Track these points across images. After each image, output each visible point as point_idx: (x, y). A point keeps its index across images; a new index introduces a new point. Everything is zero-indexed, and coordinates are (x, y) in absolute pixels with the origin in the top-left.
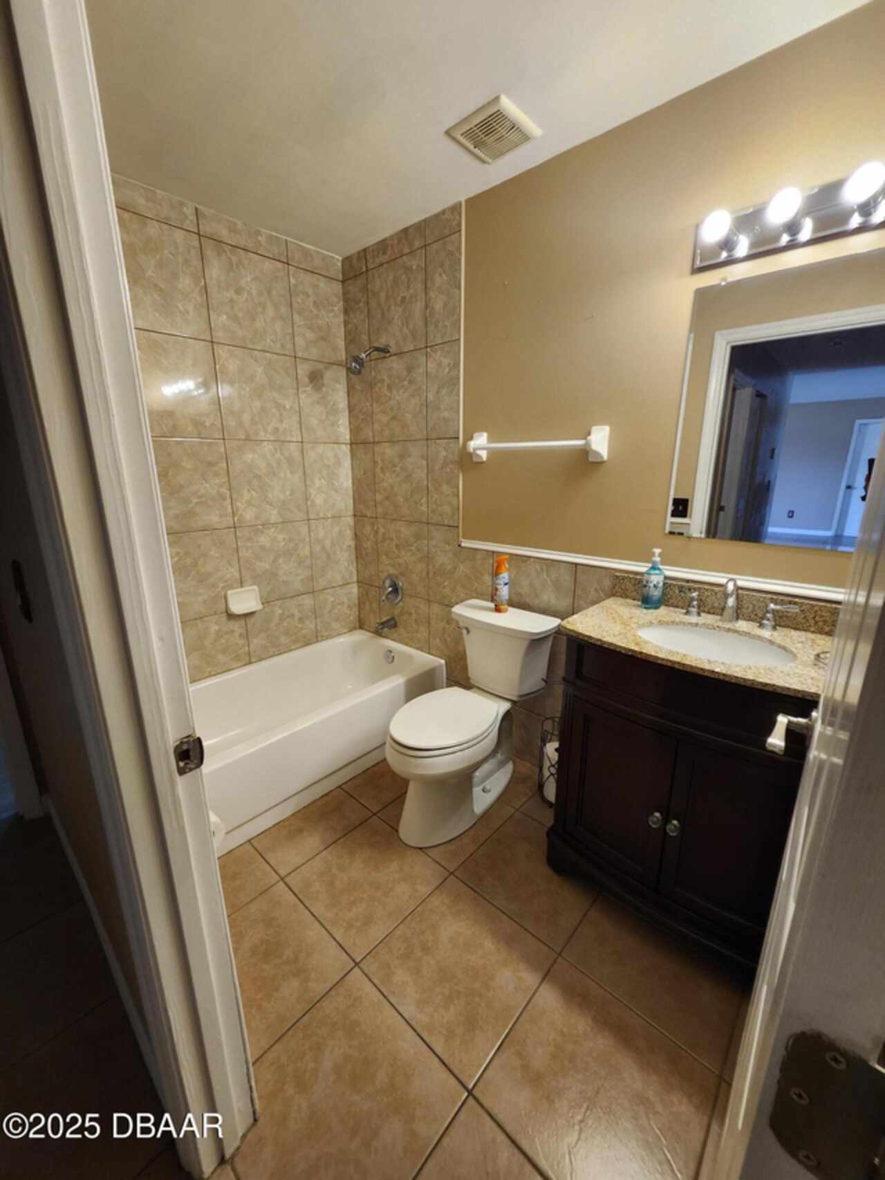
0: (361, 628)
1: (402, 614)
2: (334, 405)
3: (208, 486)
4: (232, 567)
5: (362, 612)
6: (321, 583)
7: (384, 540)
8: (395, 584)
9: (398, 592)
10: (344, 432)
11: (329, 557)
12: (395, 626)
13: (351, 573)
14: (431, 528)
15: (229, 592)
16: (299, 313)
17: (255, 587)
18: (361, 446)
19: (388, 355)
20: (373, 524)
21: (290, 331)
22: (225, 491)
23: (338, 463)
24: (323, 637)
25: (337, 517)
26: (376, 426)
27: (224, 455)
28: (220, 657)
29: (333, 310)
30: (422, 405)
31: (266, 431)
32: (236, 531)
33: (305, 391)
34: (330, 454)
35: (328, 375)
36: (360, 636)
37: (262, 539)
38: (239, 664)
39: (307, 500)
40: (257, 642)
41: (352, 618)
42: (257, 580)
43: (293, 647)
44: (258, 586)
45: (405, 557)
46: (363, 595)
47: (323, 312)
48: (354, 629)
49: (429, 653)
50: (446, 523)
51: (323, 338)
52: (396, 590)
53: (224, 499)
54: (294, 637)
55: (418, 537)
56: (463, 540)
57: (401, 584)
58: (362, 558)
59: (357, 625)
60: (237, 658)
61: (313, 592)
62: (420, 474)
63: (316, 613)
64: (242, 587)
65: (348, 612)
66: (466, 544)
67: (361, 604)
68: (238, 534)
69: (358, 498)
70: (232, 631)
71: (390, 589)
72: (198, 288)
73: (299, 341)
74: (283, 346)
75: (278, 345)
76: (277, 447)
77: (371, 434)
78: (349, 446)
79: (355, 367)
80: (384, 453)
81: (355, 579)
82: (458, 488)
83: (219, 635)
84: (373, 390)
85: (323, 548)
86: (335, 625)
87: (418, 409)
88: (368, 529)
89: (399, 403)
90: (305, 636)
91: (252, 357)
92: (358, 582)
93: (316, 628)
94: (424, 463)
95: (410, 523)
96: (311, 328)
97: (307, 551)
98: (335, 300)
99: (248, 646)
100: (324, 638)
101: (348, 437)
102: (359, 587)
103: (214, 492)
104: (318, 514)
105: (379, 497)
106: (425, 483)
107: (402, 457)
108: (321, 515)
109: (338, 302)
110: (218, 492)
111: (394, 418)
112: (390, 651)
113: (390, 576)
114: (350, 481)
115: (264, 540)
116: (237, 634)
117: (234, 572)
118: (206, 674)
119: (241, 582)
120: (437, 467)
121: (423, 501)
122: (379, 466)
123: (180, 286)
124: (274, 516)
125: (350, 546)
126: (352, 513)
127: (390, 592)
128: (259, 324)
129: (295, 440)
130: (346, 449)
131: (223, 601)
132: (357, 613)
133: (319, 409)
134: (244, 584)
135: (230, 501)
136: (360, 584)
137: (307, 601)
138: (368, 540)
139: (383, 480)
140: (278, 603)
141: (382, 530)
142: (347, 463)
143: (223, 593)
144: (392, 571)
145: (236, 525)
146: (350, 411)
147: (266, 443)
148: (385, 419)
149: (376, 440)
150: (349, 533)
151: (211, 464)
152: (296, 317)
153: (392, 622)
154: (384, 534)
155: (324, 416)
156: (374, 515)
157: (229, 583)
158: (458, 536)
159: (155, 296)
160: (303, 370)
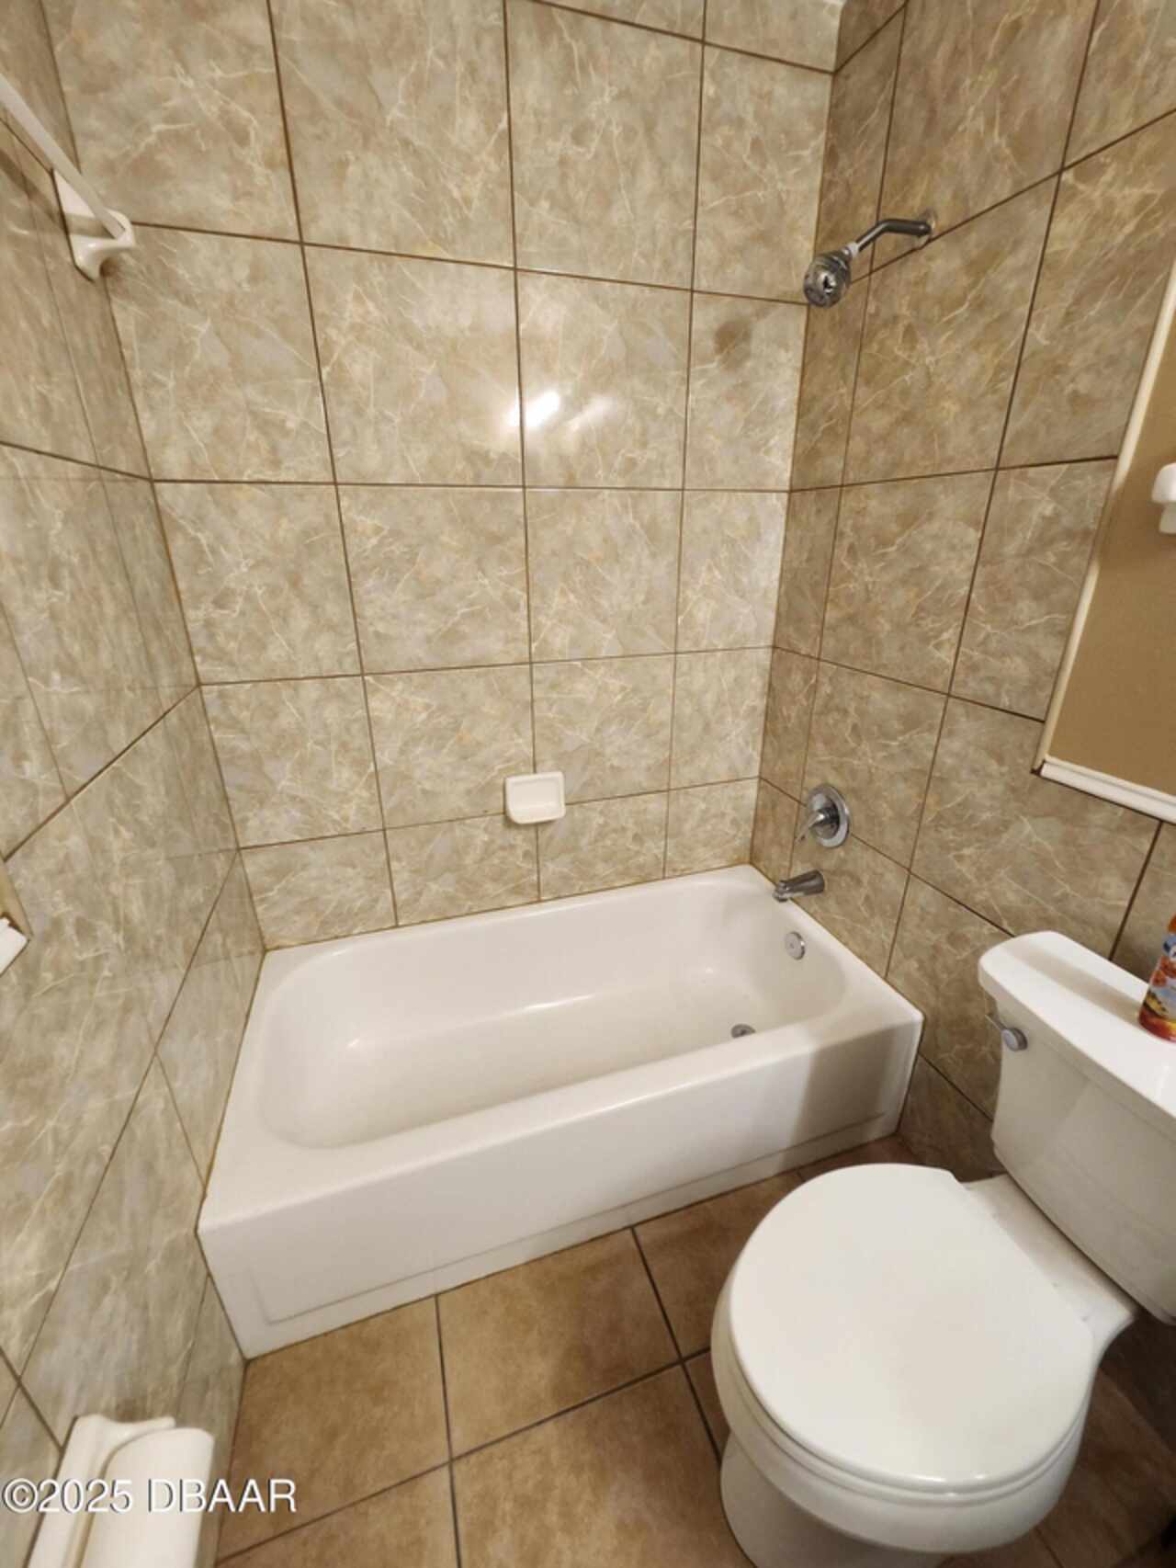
0: (751, 863)
1: (838, 872)
2: (764, 402)
3: (486, 581)
4: (519, 734)
5: (759, 834)
6: (687, 774)
7: (826, 710)
8: (834, 807)
9: (838, 823)
10: (780, 466)
11: (707, 727)
12: (819, 889)
13: (749, 761)
14: (957, 709)
15: (511, 781)
16: (715, 178)
17: (559, 775)
18: (812, 495)
19: (924, 239)
20: (808, 674)
21: (688, 224)
22: (519, 593)
23: (755, 535)
24: (675, 870)
25: (735, 650)
26: (858, 445)
27: (522, 520)
28: (490, 887)
29: (797, 159)
30: (1000, 368)
31: (609, 466)
32: (531, 670)
33: (704, 372)
34: (741, 518)
35: (762, 329)
36: (748, 881)
37: (580, 686)
38: (521, 901)
39: (678, 612)
40: (551, 868)
41: (737, 843)
42: (563, 761)
43: (617, 884)
44: (564, 772)
45: (868, 758)
46: (765, 806)
47: (772, 168)
48: (739, 862)
49: (885, 979)
50: (1005, 702)
51: (764, 238)
52: (833, 818)
53: (516, 608)
54: (620, 867)
55: (911, 722)
56: (1048, 758)
57: (847, 811)
58: (775, 735)
59: (747, 859)
60: (517, 890)
61: (669, 790)
62: (955, 569)
63: (667, 829)
64: (535, 772)
65: (732, 832)
66: (1057, 770)
67: (758, 821)
68: (536, 675)
69: (787, 614)
70: (512, 847)
71: (822, 817)
72: (495, 137)
73: (706, 248)
74: (667, 264)
75: (657, 264)
76: (629, 501)
77: (840, 466)
78: (785, 496)
79: (826, 284)
80: (861, 512)
81: (756, 773)
82: (1073, 612)
83: (488, 851)
84: (865, 351)
85: (699, 710)
86: (701, 852)
87: (986, 379)
88: (797, 679)
89: (928, 375)
90: (640, 867)
91: (596, 298)
92: (760, 778)
93: (665, 853)
94: (973, 536)
95: (898, 684)
96: (737, 214)
97: (665, 714)
98: (806, 127)
99: (538, 872)
100: (678, 874)
101: (787, 475)
102: (760, 789)
103: (496, 595)
104: (696, 643)
105: (832, 615)
106: (964, 590)
107: (909, 520)
108: (704, 644)
109: (817, 132)
110: (505, 594)
111: (906, 418)
112: (799, 937)
113: (823, 788)
114: (776, 574)
115: (583, 689)
116: (520, 852)
117: (522, 745)
118: (465, 910)
119: (535, 765)
120: (1011, 548)
121: (945, 636)
122: (846, 543)
123: (455, 140)
124: (607, 641)
125: (754, 709)
126: (770, 642)
127: (821, 823)
128: (618, 216)
129: (667, 485)
130: (778, 503)
131: (501, 794)
132: (750, 835)
133: (728, 412)
134: (538, 769)
135: (525, 613)
136: (763, 783)
137: (655, 806)
138: (794, 703)
139: (849, 575)
140: (599, 805)
141: (826, 689)
142: (775, 534)
143: (500, 781)
144: (834, 780)
145: (535, 659)
146: (799, 416)
147: (607, 492)
148: (879, 422)
149: (851, 477)
150: (757, 682)
151: (496, 539)
152: (705, 186)
153: (813, 883)
154: (831, 697)
155: (738, 430)
156: (815, 654)
157: (512, 764)
158: (1038, 746)
159: (404, 169)
160: (707, 319)
